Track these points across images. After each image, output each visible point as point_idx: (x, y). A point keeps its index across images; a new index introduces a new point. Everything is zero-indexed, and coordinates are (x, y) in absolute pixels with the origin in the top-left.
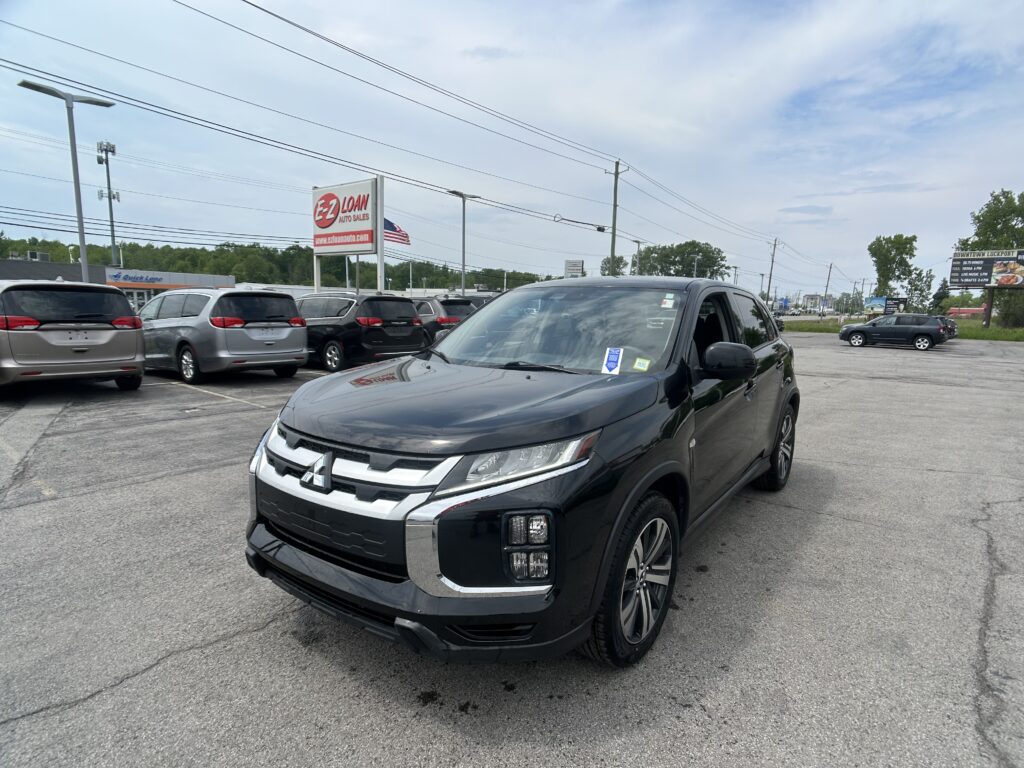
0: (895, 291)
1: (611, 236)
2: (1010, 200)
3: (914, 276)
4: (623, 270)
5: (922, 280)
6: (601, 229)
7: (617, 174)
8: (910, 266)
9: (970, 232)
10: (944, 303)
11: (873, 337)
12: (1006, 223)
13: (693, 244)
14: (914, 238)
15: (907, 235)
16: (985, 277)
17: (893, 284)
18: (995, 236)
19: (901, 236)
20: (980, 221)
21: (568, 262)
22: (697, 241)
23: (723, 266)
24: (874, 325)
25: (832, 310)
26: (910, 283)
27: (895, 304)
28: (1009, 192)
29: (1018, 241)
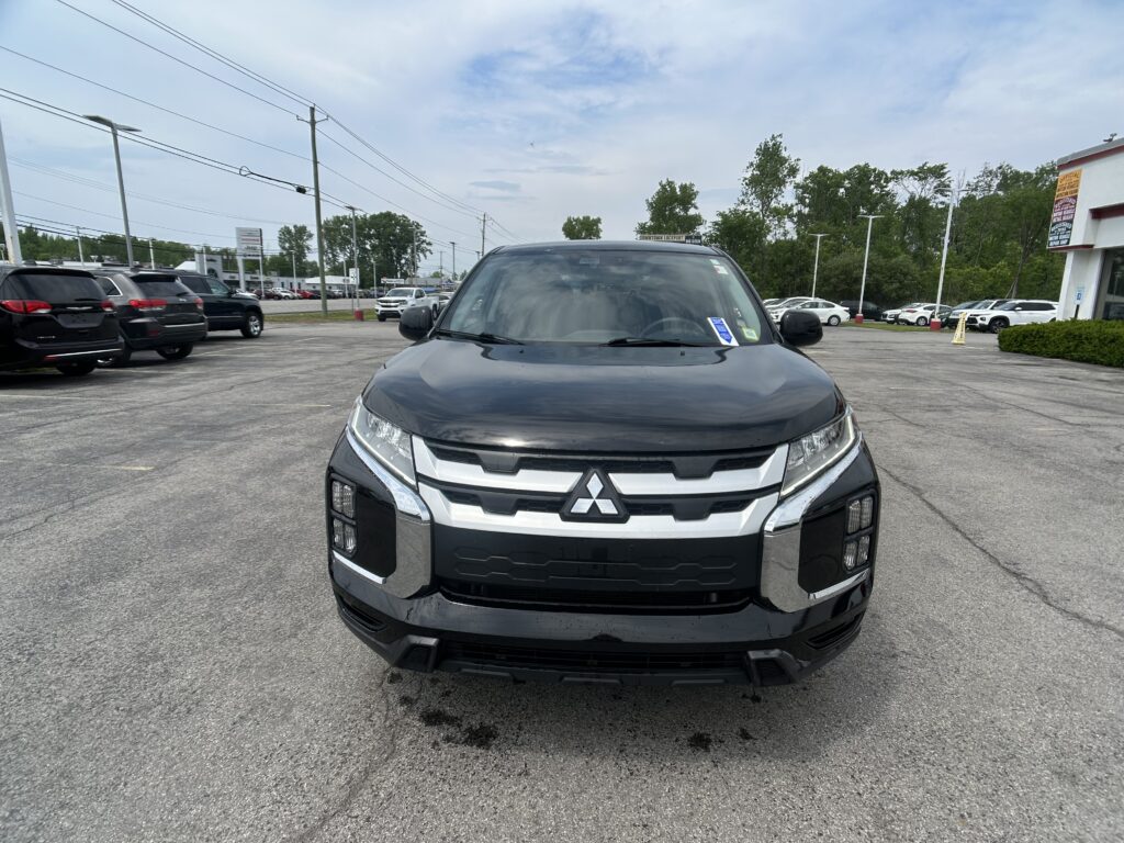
1: (313, 199)
2: (673, 189)
4: (308, 243)
6: (301, 190)
7: (313, 123)
9: (646, 217)
12: (672, 210)
13: (388, 216)
14: (599, 221)
15: (593, 217)
18: (666, 222)
19: (588, 218)
20: (653, 208)
21: (239, 230)
22: (393, 212)
23: (424, 241)
28: (672, 183)
29: (681, 227)
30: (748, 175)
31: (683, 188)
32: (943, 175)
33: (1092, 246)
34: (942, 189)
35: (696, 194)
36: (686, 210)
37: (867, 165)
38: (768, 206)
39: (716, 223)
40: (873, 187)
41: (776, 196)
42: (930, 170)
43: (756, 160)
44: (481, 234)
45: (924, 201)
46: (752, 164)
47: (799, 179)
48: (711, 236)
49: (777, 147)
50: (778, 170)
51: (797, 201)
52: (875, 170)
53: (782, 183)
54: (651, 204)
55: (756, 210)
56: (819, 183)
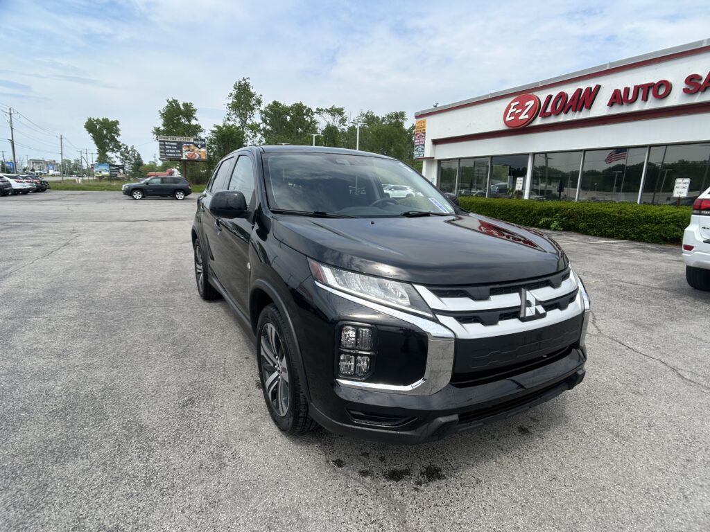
0: (113, 160)
2: (178, 105)
3: (123, 150)
5: (128, 153)
8: (119, 142)
9: (160, 123)
10: (141, 168)
11: (149, 193)
12: (178, 120)
14: (117, 122)
15: (111, 119)
16: (179, 153)
17: (109, 154)
18: (175, 128)
19: (107, 120)
20: (164, 117)
24: (147, 184)
25: (58, 173)
26: (121, 154)
27: (117, 169)
28: (176, 101)
29: (187, 132)
30: (230, 102)
31: (185, 105)
32: (342, 114)
33: (433, 158)
34: (343, 121)
35: (195, 110)
36: (189, 121)
37: (301, 104)
38: (245, 122)
39: (214, 132)
40: (305, 117)
41: (250, 117)
42: (336, 109)
43: (234, 92)
44: (9, 125)
45: (335, 128)
46: (231, 94)
47: (262, 108)
48: (211, 140)
49: (247, 85)
50: (249, 101)
51: (261, 121)
52: (306, 107)
53: (252, 109)
54: (162, 115)
55: (238, 125)
56: (275, 112)
